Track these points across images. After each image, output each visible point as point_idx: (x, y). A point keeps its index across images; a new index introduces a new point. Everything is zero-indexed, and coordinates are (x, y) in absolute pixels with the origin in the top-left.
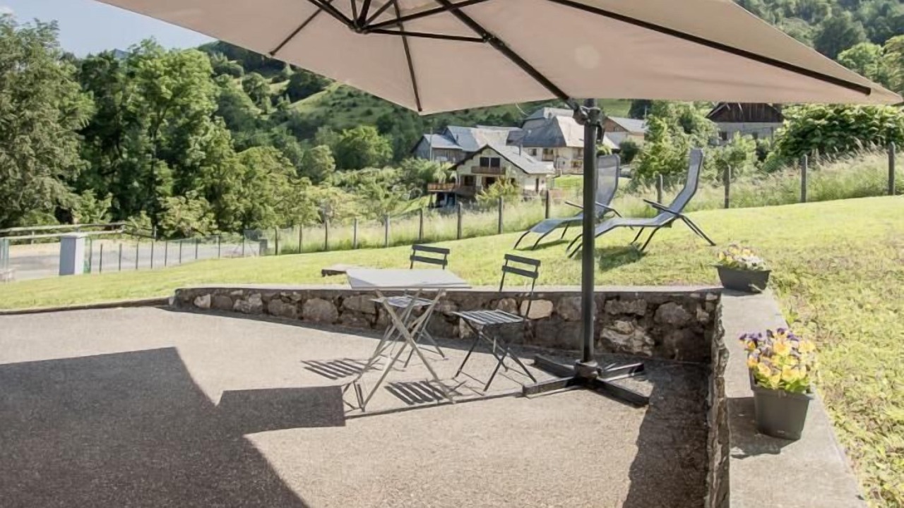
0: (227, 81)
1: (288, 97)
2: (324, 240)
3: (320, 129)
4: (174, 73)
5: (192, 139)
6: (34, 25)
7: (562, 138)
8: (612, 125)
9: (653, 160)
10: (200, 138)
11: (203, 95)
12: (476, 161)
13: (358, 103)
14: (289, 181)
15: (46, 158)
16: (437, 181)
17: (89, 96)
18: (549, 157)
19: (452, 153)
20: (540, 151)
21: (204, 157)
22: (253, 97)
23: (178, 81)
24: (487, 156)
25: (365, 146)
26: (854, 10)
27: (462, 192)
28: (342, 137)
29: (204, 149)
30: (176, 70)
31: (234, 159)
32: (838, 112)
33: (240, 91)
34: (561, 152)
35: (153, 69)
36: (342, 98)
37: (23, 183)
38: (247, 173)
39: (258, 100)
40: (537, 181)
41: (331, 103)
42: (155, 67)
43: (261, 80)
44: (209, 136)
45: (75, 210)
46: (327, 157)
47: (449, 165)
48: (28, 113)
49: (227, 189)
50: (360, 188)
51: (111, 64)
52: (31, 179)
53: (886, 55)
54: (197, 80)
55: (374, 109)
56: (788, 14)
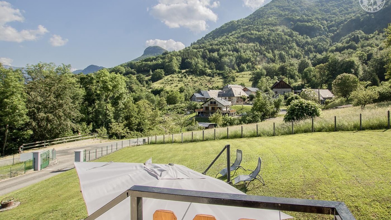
0: (131, 76)
1: (151, 81)
2: (163, 140)
3: (161, 92)
4: (113, 81)
5: (120, 102)
6: (62, 66)
7: (233, 94)
8: (247, 90)
9: (258, 103)
10: (122, 101)
11: (123, 87)
12: (209, 103)
13: (173, 83)
14: (152, 111)
15: (68, 116)
16: (198, 108)
17: (83, 89)
18: (230, 100)
19: (202, 99)
20: (227, 98)
21: (124, 107)
22: (140, 81)
23: (114, 83)
24: (212, 101)
25: (176, 97)
26: (308, 56)
27: (205, 112)
28: (169, 95)
29: (124, 105)
30: (113, 80)
31: (134, 107)
32: (301, 104)
33: (135, 79)
34: (233, 98)
35: (105, 80)
36: (168, 81)
37: (60, 125)
38: (138, 111)
39: (141, 82)
40: (227, 107)
41: (165, 83)
42: (106, 79)
43: (142, 76)
44: (125, 100)
45: (79, 130)
46: (164, 101)
47: (202, 103)
48: (61, 101)
49: (132, 116)
50: (175, 110)
51: (90, 78)
52: (63, 123)
53: (316, 70)
54: (120, 83)
55: (178, 85)
56: (292, 57)
